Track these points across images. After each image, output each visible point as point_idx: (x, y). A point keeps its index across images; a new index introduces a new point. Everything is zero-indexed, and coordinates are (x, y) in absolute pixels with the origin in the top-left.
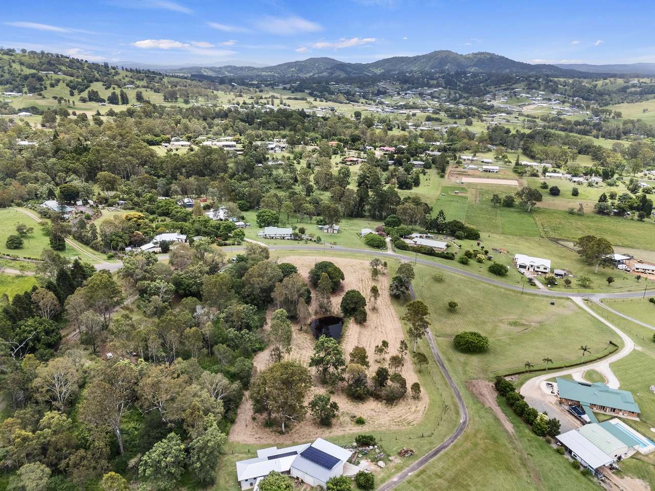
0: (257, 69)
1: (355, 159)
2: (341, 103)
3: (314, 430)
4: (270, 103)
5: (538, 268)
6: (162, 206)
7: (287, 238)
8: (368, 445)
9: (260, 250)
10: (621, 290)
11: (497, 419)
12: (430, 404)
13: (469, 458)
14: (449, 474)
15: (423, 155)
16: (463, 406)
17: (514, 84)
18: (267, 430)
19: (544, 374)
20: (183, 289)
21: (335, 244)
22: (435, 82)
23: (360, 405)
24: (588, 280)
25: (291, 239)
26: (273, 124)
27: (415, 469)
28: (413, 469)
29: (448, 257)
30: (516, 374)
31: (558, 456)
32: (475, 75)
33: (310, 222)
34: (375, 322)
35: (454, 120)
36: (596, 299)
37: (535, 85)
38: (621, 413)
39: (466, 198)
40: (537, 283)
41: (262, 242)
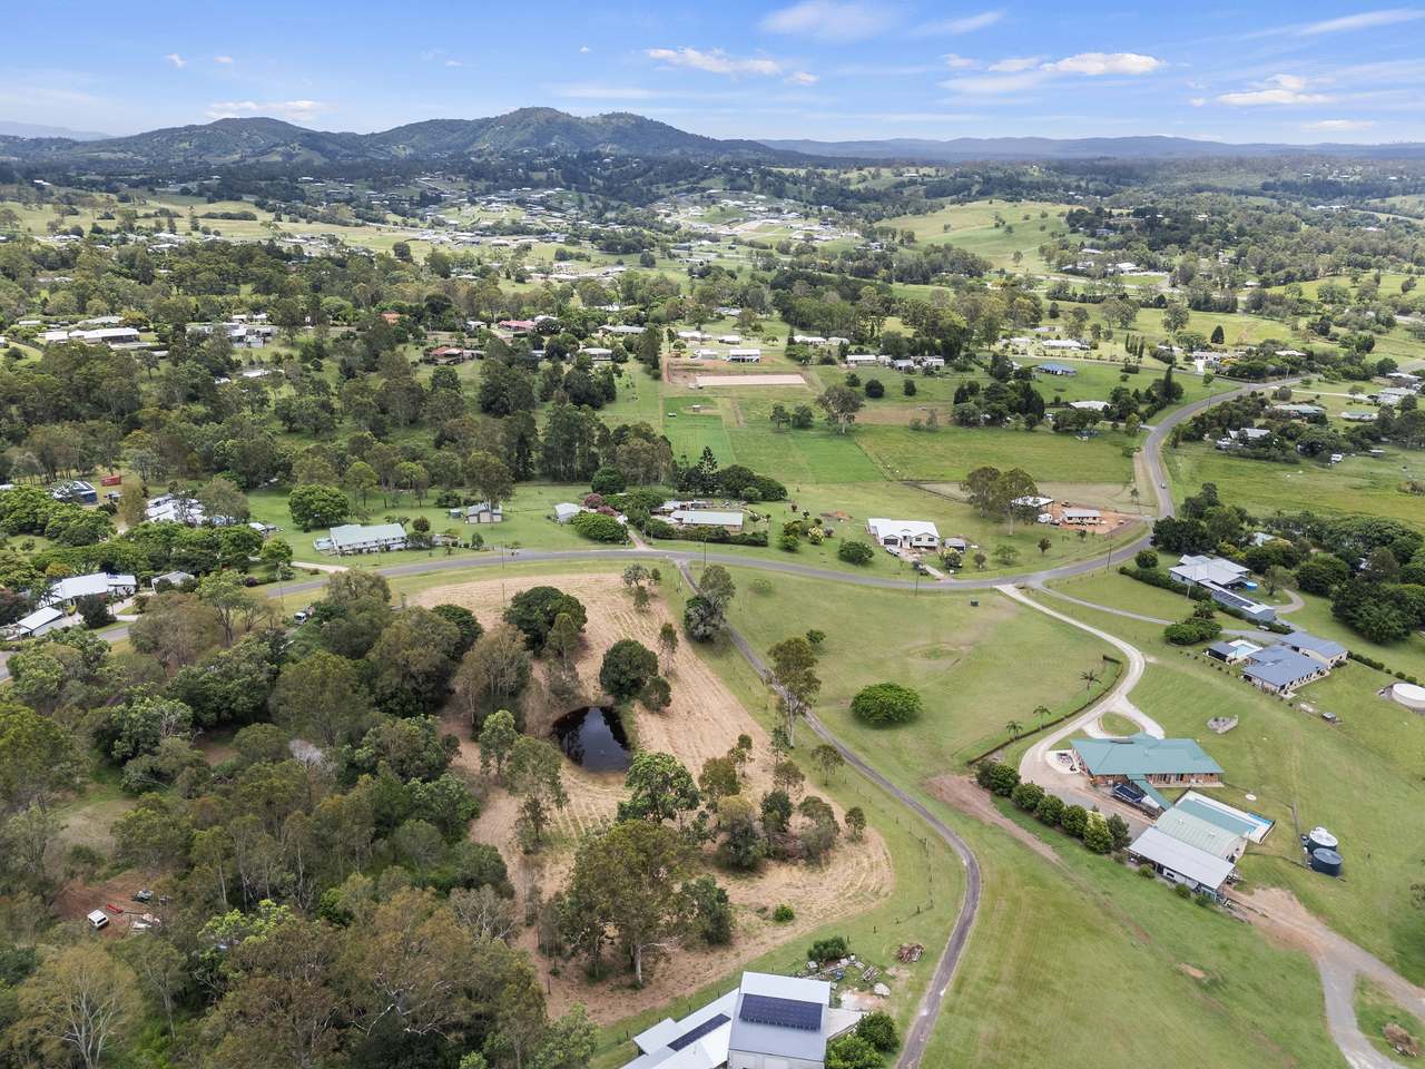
0: (85, 144)
1: (456, 351)
2: (346, 224)
3: (701, 961)
4: (166, 228)
5: (919, 539)
6: (14, 509)
7: (396, 547)
8: (835, 958)
9: (368, 584)
10: (1064, 560)
11: (1019, 843)
12: (889, 844)
13: (1019, 929)
14: (1008, 970)
15: (600, 334)
16: (949, 833)
17: (703, 179)
18: (600, 988)
19: (1041, 738)
20: (213, 710)
21: (516, 545)
22: (542, 176)
23: (759, 883)
24: (1011, 550)
25: (406, 549)
26: (210, 280)
27: (946, 981)
28: (941, 983)
29: (758, 542)
30: (998, 749)
31: (1145, 882)
32: (620, 161)
33: (417, 503)
34: (682, 701)
35: (617, 258)
36: (1036, 582)
37: (742, 181)
38: (1193, 780)
39: (717, 418)
40: (929, 568)
41: (338, 564)
